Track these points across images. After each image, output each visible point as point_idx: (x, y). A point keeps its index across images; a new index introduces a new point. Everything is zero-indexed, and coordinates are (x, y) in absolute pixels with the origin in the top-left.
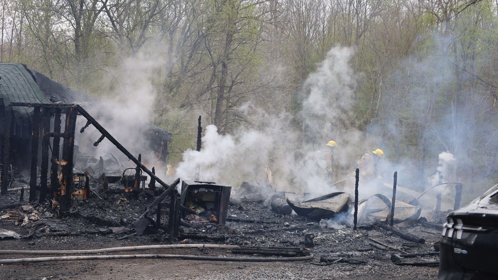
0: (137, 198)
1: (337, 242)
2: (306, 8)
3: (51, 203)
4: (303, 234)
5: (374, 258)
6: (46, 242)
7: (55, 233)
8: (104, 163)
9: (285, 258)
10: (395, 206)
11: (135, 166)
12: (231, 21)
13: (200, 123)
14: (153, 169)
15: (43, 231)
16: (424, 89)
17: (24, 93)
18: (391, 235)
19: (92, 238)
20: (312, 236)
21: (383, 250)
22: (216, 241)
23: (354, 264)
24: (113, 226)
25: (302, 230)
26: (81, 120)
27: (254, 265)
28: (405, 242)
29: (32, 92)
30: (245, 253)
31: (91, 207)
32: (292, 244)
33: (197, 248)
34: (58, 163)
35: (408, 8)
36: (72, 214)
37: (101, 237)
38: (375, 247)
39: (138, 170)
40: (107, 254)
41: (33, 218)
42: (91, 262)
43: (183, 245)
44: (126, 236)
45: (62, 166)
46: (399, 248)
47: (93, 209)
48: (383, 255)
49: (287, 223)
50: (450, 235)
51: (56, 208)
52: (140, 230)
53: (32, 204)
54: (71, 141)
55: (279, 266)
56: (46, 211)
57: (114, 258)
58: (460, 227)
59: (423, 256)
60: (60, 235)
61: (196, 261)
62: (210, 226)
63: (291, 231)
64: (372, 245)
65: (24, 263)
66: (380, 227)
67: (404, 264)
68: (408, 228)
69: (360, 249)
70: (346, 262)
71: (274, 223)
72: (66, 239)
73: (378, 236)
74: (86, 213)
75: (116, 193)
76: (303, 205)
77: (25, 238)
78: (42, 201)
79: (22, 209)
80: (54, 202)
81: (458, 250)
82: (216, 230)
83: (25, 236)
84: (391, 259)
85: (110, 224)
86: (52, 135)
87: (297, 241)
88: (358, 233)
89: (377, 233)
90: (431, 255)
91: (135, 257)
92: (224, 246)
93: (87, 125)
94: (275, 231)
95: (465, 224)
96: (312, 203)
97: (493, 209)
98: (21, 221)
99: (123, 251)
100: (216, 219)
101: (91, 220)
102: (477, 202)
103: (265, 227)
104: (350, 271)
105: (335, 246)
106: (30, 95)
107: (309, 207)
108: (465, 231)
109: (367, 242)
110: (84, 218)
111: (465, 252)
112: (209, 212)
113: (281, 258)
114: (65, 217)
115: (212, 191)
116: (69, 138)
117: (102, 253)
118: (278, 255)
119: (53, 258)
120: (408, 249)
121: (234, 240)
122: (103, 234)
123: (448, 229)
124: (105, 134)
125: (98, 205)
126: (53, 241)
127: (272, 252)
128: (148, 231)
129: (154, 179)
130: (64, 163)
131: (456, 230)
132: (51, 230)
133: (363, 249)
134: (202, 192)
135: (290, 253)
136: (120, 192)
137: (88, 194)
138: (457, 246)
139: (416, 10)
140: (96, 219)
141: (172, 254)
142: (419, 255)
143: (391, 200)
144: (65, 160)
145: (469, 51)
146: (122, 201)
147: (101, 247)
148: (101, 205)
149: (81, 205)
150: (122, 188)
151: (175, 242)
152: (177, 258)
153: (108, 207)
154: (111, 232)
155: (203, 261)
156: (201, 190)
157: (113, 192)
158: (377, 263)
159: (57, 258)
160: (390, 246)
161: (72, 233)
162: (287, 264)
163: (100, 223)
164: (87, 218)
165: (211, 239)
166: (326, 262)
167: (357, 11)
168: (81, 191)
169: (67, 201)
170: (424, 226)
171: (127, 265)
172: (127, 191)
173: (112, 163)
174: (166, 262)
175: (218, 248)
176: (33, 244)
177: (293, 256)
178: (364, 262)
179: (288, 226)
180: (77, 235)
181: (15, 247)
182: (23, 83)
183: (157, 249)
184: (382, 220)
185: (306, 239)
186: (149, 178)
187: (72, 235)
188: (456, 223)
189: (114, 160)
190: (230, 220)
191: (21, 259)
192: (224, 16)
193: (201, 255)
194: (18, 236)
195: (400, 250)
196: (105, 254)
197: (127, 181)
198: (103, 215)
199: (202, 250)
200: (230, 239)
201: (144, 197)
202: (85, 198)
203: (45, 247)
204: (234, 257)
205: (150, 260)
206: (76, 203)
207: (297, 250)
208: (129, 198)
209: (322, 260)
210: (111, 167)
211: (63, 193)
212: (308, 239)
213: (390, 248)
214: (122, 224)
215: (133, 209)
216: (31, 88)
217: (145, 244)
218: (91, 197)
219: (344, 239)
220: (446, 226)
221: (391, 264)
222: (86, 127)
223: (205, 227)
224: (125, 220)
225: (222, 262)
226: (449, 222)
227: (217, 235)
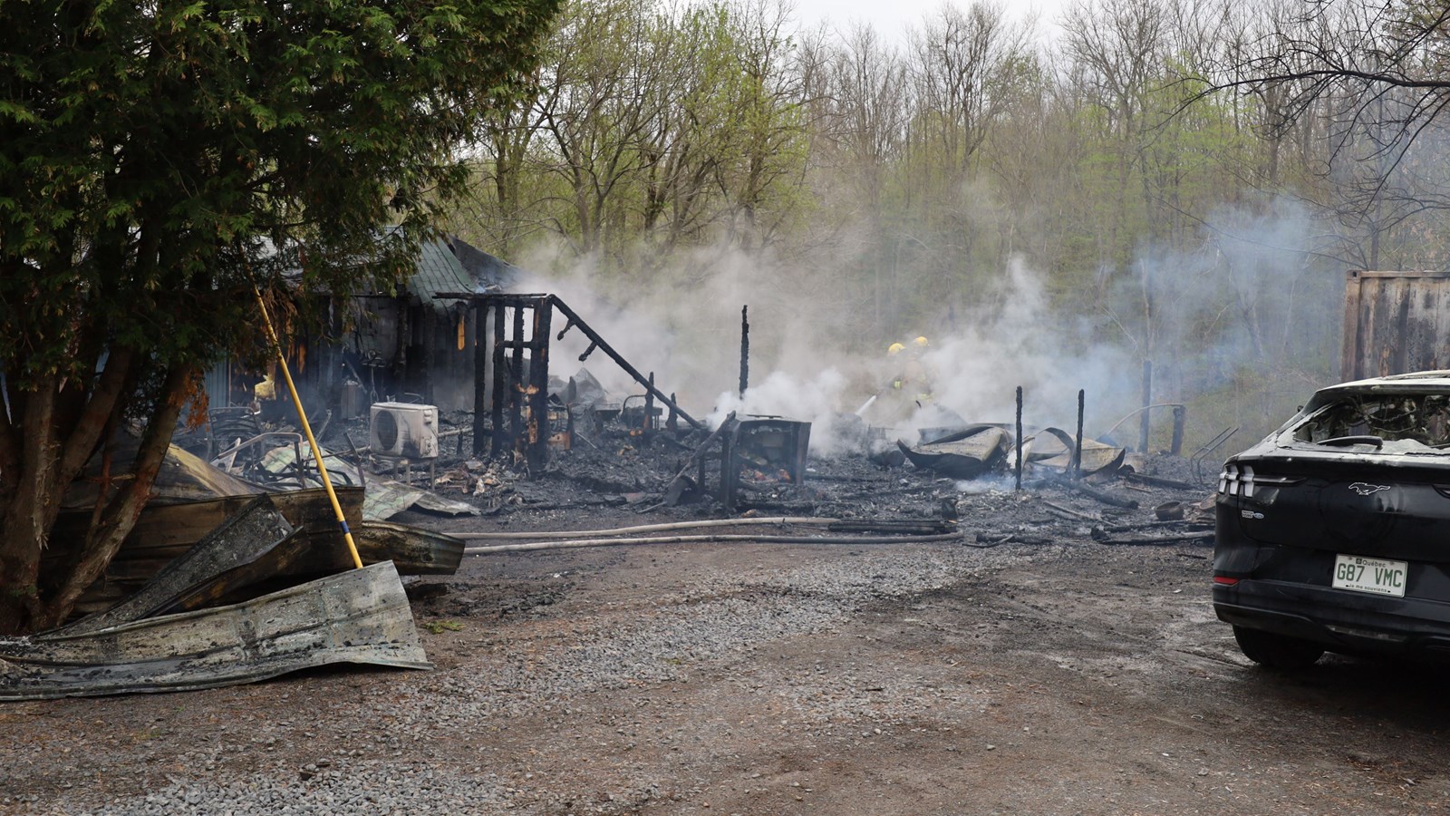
0: (648, 445)
1: (993, 509)
2: (874, 102)
3: (512, 456)
4: (934, 498)
5: (1061, 534)
6: (524, 520)
7: (535, 505)
8: (578, 388)
9: (919, 537)
10: (1083, 447)
11: (645, 391)
12: (760, 136)
13: (745, 317)
14: (673, 396)
15: (513, 502)
16: (1091, 240)
17: (438, 274)
18: (1078, 495)
19: (597, 512)
20: (953, 501)
21: (1072, 520)
22: (797, 511)
23: (1032, 544)
24: (627, 492)
25: (929, 490)
26: (558, 319)
27: (873, 549)
28: (1104, 507)
29: (451, 271)
30: (849, 531)
31: (579, 462)
32: (921, 514)
33: (772, 523)
34: (522, 390)
35: (1056, 96)
36: (550, 474)
37: (609, 511)
38: (1058, 516)
39: (649, 398)
40: (632, 537)
41: (489, 481)
42: (615, 550)
43: (749, 520)
44: (649, 508)
45: (530, 396)
46: (1099, 516)
47: (583, 465)
48: (1075, 529)
49: (905, 481)
50: (1234, 489)
51: (521, 463)
52: (673, 497)
53: (480, 459)
54: (543, 354)
55: (914, 550)
56: (506, 469)
57: (645, 543)
58: (1249, 477)
59: (1141, 528)
60: (543, 508)
61: (778, 545)
62: (784, 488)
63: (912, 494)
64: (1052, 513)
65: (509, 552)
66: (1057, 483)
67: (1114, 543)
68: (1104, 483)
69: (1033, 520)
70: (1019, 541)
71: (880, 480)
72: (554, 514)
73: (1058, 499)
74: (573, 472)
75: (616, 438)
76: (925, 450)
77: (489, 514)
78: (496, 453)
79: (466, 466)
80: (516, 454)
81: (1247, 514)
82: (795, 495)
83: (488, 511)
84: (1092, 534)
85: (617, 488)
86: (510, 345)
87: (929, 509)
88: (1024, 495)
89: (1054, 494)
90: (1155, 527)
91: (679, 541)
92: (813, 519)
93: (568, 328)
94: (887, 494)
95: (1257, 473)
96: (941, 445)
97: (1301, 449)
98: (473, 486)
99: (655, 531)
100: (788, 477)
101: (583, 482)
102: (1274, 438)
103: (869, 488)
104: (1031, 555)
105: (992, 516)
106: (448, 278)
107: (936, 452)
108: (1257, 484)
109: (1042, 509)
110: (572, 480)
111: (1259, 516)
112: (774, 465)
113: (909, 537)
114: (540, 478)
115: (780, 430)
116: (540, 350)
117: (623, 535)
118: (904, 532)
119: (552, 544)
120: (1114, 519)
121: (827, 509)
122: (612, 505)
123: (1229, 482)
124: (597, 341)
125: (590, 458)
126: (536, 519)
127: (895, 528)
128: (684, 499)
129: (675, 411)
130: (532, 391)
131: (1242, 484)
132: (524, 501)
133: (1037, 519)
134: (763, 433)
135: (925, 529)
136: (622, 436)
137: (573, 441)
138: (1246, 506)
139: (1069, 100)
140: (592, 480)
141: (734, 533)
142: (1135, 528)
143: (1074, 437)
144: (534, 386)
145: (1169, 169)
146: (627, 450)
147: (617, 525)
148: (595, 458)
149: (563, 458)
150: (625, 429)
151: (734, 515)
152: (747, 540)
153: (606, 461)
154: (624, 502)
155: (789, 545)
156: (762, 429)
157: (613, 436)
158: (1070, 541)
159: (558, 543)
160: (1082, 514)
161: (562, 504)
162: (924, 546)
163: (600, 487)
164: (578, 480)
165: (789, 508)
166: (986, 541)
167: (965, 105)
168: (560, 435)
169: (538, 453)
170: (1131, 480)
171: (672, 554)
172: (633, 433)
173: (590, 387)
174: (730, 548)
175: (804, 523)
176: (506, 523)
177: (929, 533)
178: (1049, 541)
179: (906, 485)
180: (569, 508)
181: (478, 529)
182: (435, 257)
183: (709, 527)
184: (1058, 471)
185: (944, 506)
186: (666, 411)
187: (563, 508)
188: (1242, 473)
189: (591, 381)
190: (807, 478)
191: (503, 547)
192: (746, 126)
193: (781, 534)
194: (476, 511)
195: (1100, 519)
196: (628, 537)
197: (632, 417)
198: (602, 473)
199: (780, 528)
200: (820, 508)
201: (660, 443)
202: (568, 447)
203: (524, 526)
204: (834, 537)
205: (705, 545)
206: (554, 456)
207: (935, 524)
208: (637, 445)
209: (980, 539)
210: (589, 393)
211: (532, 440)
212: (948, 506)
213: (1083, 518)
214: (638, 488)
215: (645, 463)
216: (448, 266)
217: (686, 520)
218: (577, 446)
219: (1004, 505)
220: (1226, 478)
221: (1093, 543)
222: (565, 331)
223: (776, 489)
224: (643, 481)
225: (821, 546)
226: (1229, 471)
227: (798, 502)
